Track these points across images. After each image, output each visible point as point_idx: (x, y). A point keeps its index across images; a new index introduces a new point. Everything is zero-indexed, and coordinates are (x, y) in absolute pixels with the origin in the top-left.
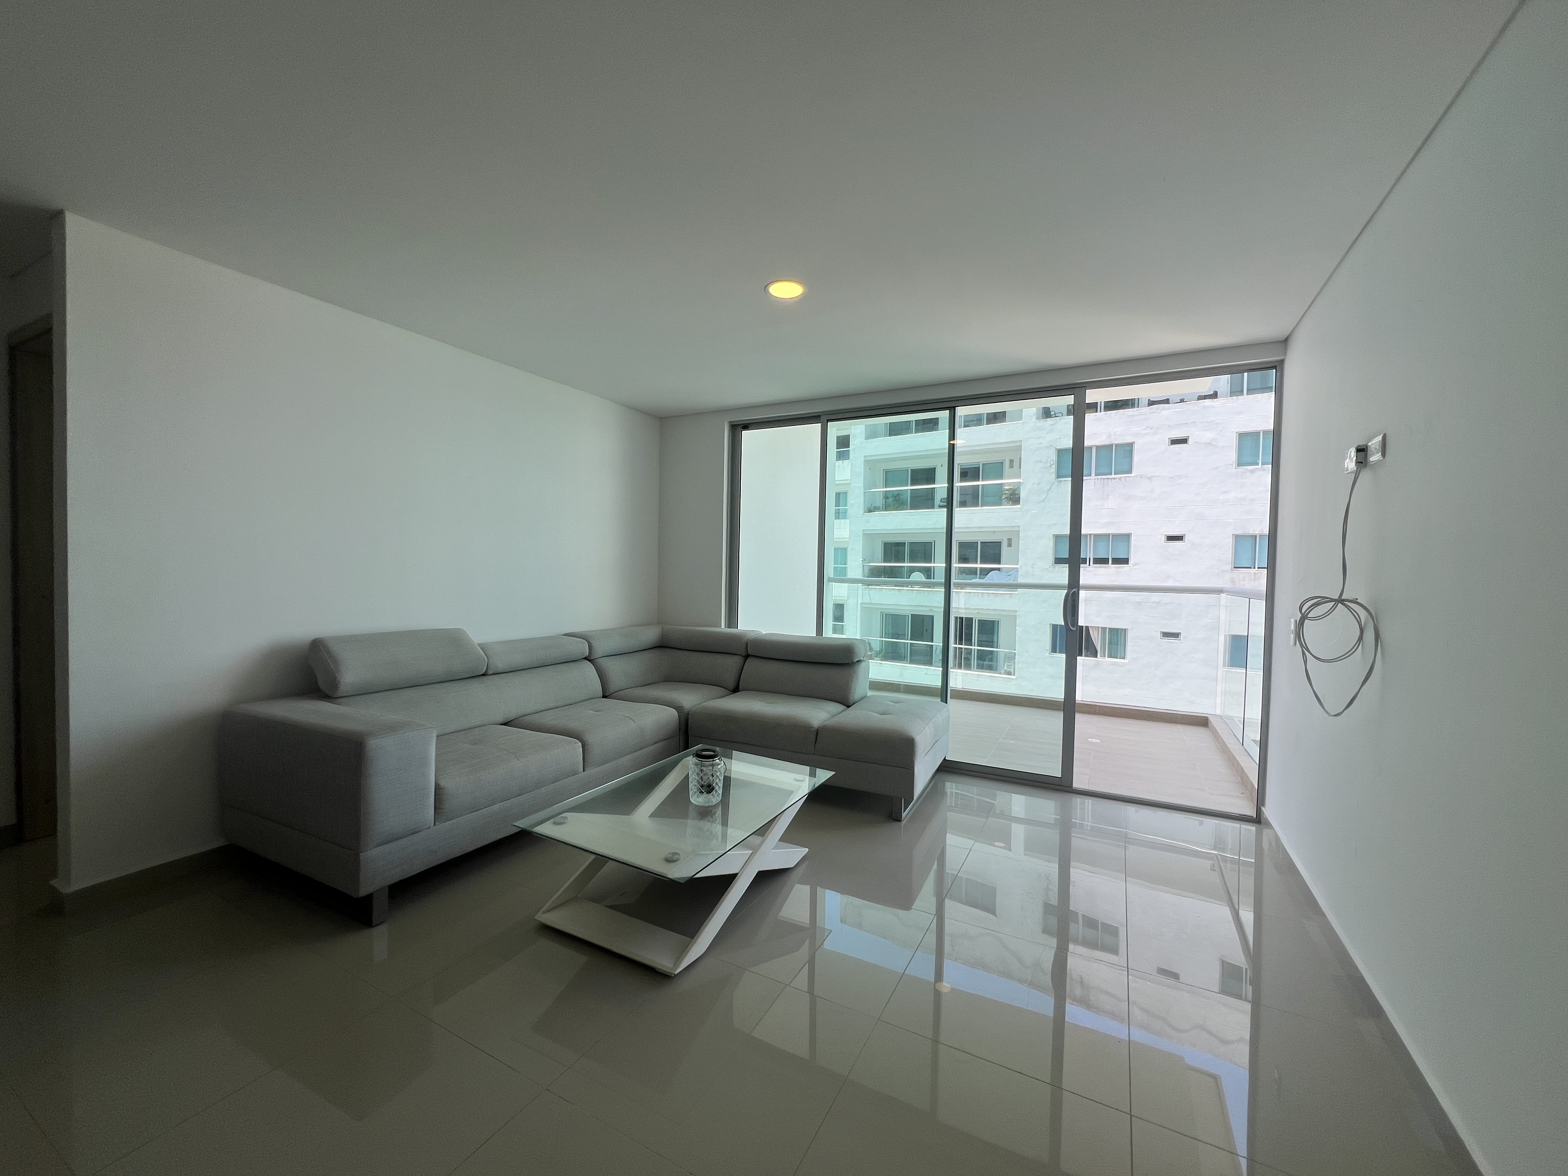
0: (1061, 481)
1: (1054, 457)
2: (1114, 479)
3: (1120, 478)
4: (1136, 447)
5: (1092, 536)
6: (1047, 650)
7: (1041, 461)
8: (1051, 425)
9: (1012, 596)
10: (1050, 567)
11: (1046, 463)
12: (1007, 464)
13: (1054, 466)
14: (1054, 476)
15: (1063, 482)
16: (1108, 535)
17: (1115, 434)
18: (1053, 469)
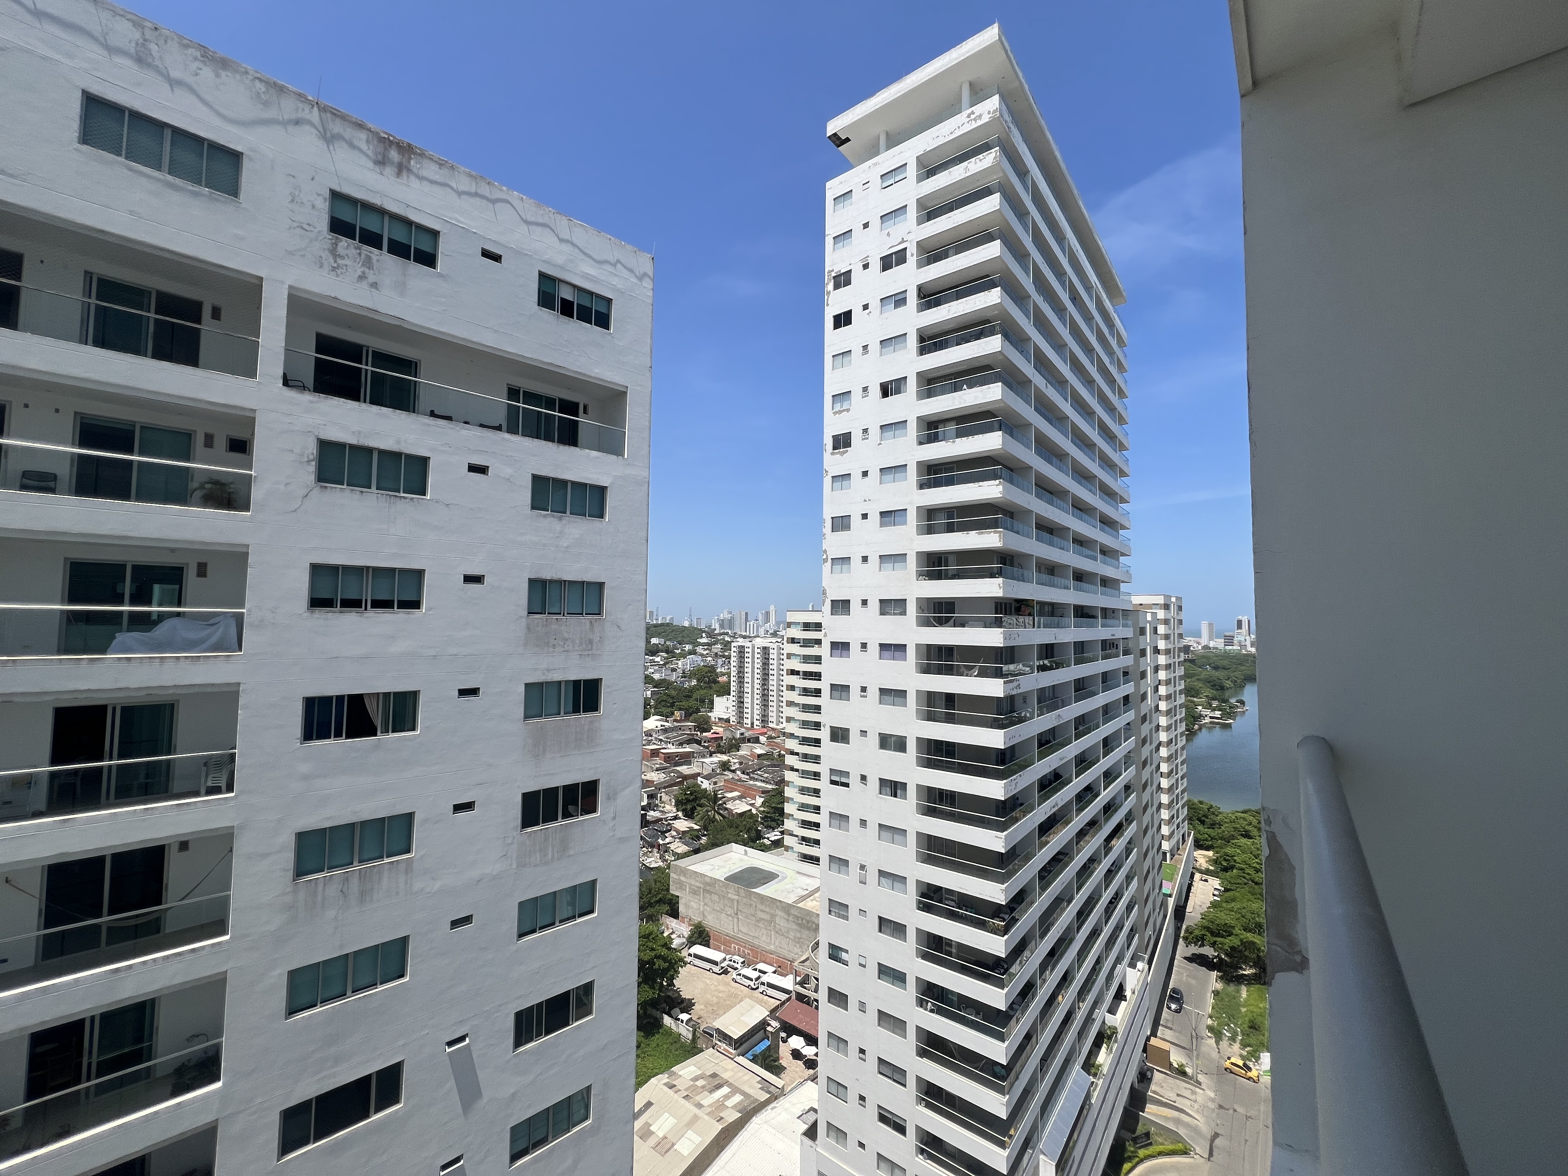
0: (326, 487)
1: (312, 449)
2: (404, 498)
3: (412, 499)
4: (432, 463)
5: (371, 570)
6: (298, 739)
7: (292, 451)
8: (311, 402)
9: (231, 659)
10: (305, 612)
11: (302, 455)
12: (200, 440)
13: (314, 463)
14: (312, 478)
15: (329, 488)
16: (393, 570)
17: (405, 441)
18: (312, 468)
